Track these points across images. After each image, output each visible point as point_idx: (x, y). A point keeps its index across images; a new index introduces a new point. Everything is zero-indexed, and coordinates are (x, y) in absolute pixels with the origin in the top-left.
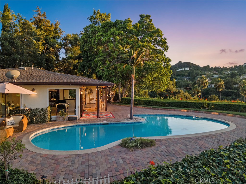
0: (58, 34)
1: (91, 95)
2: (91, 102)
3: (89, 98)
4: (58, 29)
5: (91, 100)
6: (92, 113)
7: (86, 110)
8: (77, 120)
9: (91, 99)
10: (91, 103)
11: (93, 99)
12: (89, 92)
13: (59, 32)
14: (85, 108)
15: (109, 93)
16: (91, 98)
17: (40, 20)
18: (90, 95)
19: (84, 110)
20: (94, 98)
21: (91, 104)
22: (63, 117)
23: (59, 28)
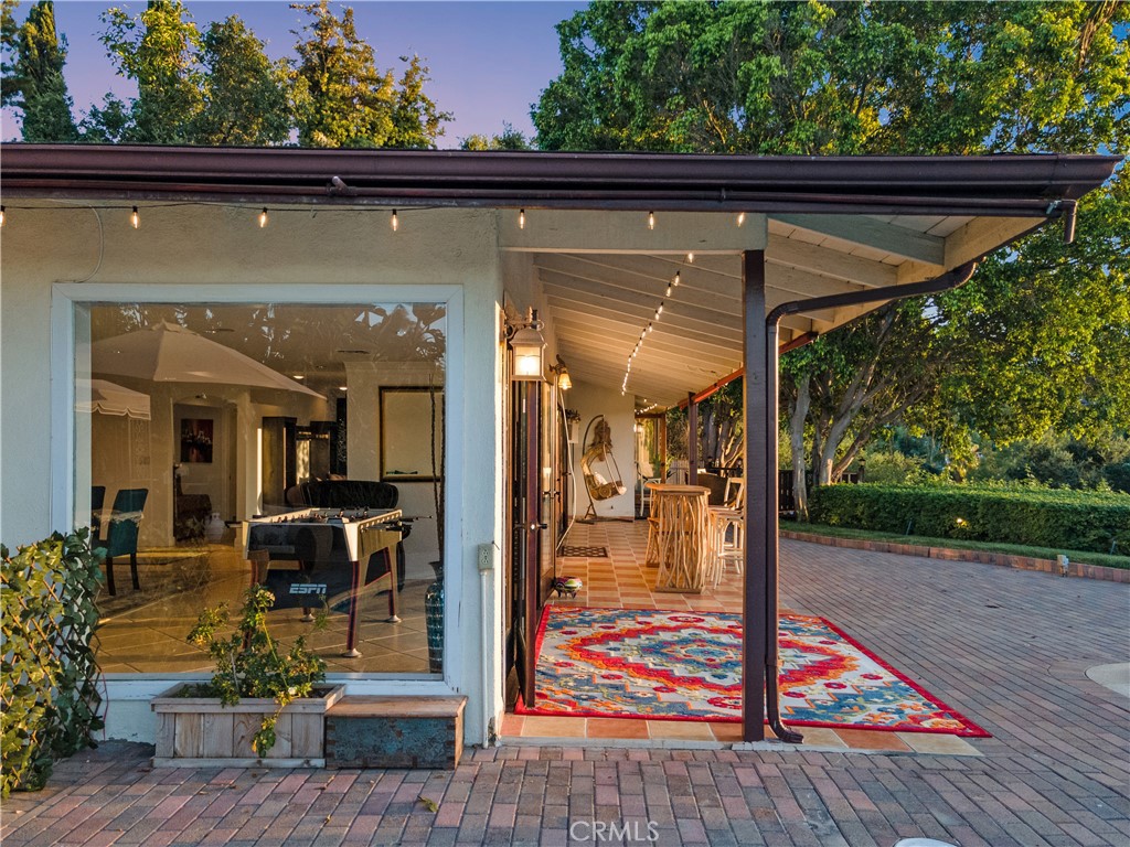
0: (415, 128)
1: (601, 459)
2: (604, 508)
3: (589, 479)
4: (420, 104)
5: (602, 493)
6: (628, 612)
7: (576, 583)
8: (446, 762)
9: (603, 487)
10: (602, 519)
11: (615, 492)
12: (590, 440)
13: (424, 119)
14: (562, 552)
15: (715, 456)
16: (601, 480)
17: (326, 50)
18: (596, 464)
19: (556, 584)
20: (619, 484)
21: (600, 525)
22: (245, 706)
23: (424, 100)
